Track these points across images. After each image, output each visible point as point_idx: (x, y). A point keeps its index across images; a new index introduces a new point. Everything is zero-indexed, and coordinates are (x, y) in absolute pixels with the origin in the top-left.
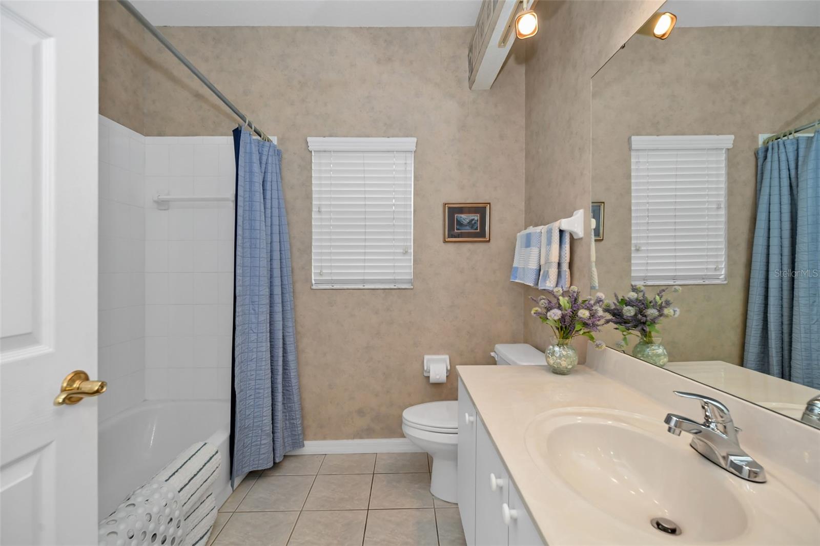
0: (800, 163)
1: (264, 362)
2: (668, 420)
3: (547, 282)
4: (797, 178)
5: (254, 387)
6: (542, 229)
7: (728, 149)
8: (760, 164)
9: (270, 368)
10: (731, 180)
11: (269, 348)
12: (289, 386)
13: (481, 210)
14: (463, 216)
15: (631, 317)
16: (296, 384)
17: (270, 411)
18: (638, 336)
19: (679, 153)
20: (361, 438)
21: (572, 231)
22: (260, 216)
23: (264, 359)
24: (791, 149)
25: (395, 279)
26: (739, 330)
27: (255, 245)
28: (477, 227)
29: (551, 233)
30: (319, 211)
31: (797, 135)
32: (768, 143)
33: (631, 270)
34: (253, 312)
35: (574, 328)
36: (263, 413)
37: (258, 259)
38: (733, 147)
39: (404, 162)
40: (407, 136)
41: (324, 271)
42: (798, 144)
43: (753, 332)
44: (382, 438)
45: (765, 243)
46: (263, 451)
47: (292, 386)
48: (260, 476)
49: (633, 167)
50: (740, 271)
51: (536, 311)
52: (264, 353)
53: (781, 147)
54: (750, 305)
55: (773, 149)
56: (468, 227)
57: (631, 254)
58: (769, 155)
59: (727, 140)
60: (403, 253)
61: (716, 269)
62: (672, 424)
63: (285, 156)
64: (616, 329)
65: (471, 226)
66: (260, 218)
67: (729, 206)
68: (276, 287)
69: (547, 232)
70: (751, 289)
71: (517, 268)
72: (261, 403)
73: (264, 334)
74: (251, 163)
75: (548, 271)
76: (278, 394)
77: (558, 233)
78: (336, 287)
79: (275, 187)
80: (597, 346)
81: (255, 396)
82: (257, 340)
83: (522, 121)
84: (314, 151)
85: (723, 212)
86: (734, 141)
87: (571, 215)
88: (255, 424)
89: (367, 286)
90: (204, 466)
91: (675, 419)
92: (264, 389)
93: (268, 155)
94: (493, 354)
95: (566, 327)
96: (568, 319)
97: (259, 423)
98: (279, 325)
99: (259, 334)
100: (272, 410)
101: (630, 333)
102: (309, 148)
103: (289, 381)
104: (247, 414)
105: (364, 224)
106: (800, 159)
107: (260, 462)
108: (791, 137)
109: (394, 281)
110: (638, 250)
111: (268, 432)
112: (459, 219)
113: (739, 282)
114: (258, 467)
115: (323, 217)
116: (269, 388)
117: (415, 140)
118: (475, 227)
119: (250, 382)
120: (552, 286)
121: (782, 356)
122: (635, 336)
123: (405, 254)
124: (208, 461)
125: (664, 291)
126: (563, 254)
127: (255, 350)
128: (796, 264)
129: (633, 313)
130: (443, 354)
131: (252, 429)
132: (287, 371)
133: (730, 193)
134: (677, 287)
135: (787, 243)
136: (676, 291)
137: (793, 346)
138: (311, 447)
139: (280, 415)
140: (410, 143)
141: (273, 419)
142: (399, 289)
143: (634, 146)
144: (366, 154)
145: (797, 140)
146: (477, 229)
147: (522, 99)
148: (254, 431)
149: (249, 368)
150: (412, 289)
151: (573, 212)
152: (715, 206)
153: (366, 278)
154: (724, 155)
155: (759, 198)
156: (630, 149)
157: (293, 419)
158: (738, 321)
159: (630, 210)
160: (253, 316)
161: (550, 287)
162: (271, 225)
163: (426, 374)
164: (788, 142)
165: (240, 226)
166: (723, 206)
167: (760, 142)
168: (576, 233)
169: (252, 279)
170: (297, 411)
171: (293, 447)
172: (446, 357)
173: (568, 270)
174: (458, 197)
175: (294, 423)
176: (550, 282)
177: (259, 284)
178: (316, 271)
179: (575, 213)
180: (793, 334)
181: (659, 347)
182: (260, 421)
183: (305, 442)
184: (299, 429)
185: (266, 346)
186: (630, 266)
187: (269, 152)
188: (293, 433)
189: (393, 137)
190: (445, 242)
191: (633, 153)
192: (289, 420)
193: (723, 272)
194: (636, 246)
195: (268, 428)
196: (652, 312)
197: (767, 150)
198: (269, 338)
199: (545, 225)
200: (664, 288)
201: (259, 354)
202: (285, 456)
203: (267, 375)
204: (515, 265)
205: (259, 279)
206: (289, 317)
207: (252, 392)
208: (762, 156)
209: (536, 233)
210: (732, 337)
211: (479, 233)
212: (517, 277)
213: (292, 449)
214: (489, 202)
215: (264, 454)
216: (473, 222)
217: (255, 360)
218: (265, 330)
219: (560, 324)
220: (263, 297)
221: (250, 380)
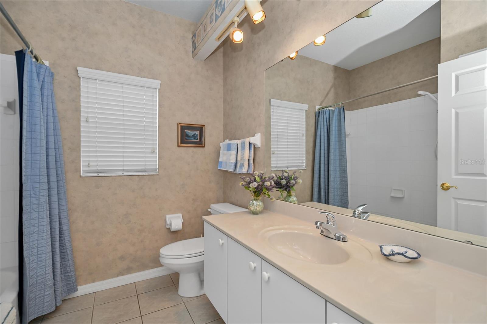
0: (330, 120)
1: (46, 233)
2: (316, 224)
3: (243, 169)
4: (329, 126)
5: (37, 253)
6: (239, 142)
7: (306, 111)
8: (317, 118)
9: (50, 237)
10: (307, 124)
11: (49, 222)
12: (64, 249)
13: (200, 129)
14: (189, 131)
15: (285, 184)
16: (70, 247)
17: (52, 269)
18: (286, 193)
19: (289, 109)
20: (123, 275)
21: (255, 144)
22: (40, 121)
23: (45, 231)
24: (327, 113)
25: (146, 169)
26: (310, 189)
27: (36, 144)
28: (198, 138)
29: (245, 144)
30: (87, 121)
31: (329, 108)
32: (319, 110)
33: (271, 163)
34: (33, 195)
35: (262, 191)
36: (46, 271)
37: (39, 155)
38: (308, 110)
39: (152, 95)
40: (154, 79)
41: (90, 164)
42: (329, 112)
43: (316, 190)
44: (138, 272)
45: (319, 152)
46: (46, 300)
47: (66, 249)
48: (42, 320)
49: (271, 114)
50: (310, 164)
51: (242, 184)
52: (45, 227)
53: (324, 112)
54: (314, 178)
55: (321, 113)
56: (192, 138)
57: (271, 155)
58: (320, 115)
59: (306, 107)
60: (151, 152)
61: (302, 163)
62: (318, 225)
63: (56, 77)
64: (278, 190)
65: (194, 137)
66: (40, 123)
67: (307, 136)
68: (51, 176)
69: (242, 143)
70: (315, 171)
71: (222, 162)
72: (43, 264)
73: (45, 212)
74: (32, 79)
75: (243, 164)
76: (56, 256)
77: (249, 144)
78: (101, 175)
79: (50, 100)
80: (271, 199)
81: (37, 260)
82: (39, 217)
83: (221, 82)
84: (82, 77)
85: (304, 138)
86: (308, 107)
87: (253, 136)
88: (39, 282)
89: (125, 174)
90: (5, 320)
91: (319, 223)
92: (46, 253)
93: (45, 75)
94: (209, 210)
95: (258, 191)
96: (260, 187)
97: (42, 280)
98: (55, 205)
99: (40, 212)
100: (53, 269)
101: (283, 192)
102: (78, 75)
103: (64, 245)
104: (31, 274)
105: (123, 132)
106: (330, 118)
107: (45, 308)
108: (327, 109)
109: (145, 170)
110: (273, 154)
111: (51, 285)
112: (187, 133)
113: (310, 168)
114: (43, 313)
115: (90, 125)
116: (50, 252)
117: (159, 82)
118: (196, 139)
119: (33, 250)
120: (246, 171)
121: (325, 199)
122: (285, 193)
123: (152, 153)
124: (7, 316)
125: (295, 172)
126: (250, 155)
127: (36, 225)
128: (330, 161)
129: (285, 183)
130: (178, 213)
131: (36, 286)
132: (62, 238)
133: (307, 130)
134: (301, 171)
135: (326, 152)
136: (301, 172)
137: (329, 194)
138: (83, 290)
139: (58, 271)
140: (157, 83)
141: (54, 275)
142: (149, 175)
143: (272, 104)
144: (124, 86)
145: (329, 110)
146: (198, 140)
147: (221, 70)
148: (38, 287)
149: (31, 240)
150: (158, 175)
151: (255, 134)
152: (301, 135)
153: (124, 168)
154: (305, 113)
155: (317, 133)
156: (270, 105)
157: (68, 272)
158: (310, 186)
159: (270, 134)
160: (33, 199)
161: (245, 172)
162: (47, 129)
163: (167, 227)
164: (326, 111)
165: (24, 128)
166: (304, 135)
167: (317, 109)
168: (257, 145)
169: (32, 171)
170: (71, 266)
171: (68, 293)
172: (180, 215)
173: (253, 163)
174: (188, 120)
175: (69, 275)
176: (245, 169)
177: (40, 174)
178: (83, 164)
179: (256, 135)
180: (329, 189)
181: (294, 197)
182: (43, 278)
183: (78, 287)
184: (73, 278)
185: (46, 221)
186: (271, 161)
187: (45, 73)
188: (68, 283)
189: (144, 77)
190: (179, 146)
191: (271, 107)
192: (64, 274)
193: (305, 164)
194: (273, 152)
195: (51, 282)
196: (293, 182)
197: (319, 113)
198: (49, 215)
199: (239, 139)
200: (295, 171)
201: (41, 228)
202: (63, 301)
203: (48, 243)
204: (220, 160)
205: (40, 170)
206: (62, 198)
207: (35, 257)
208: (318, 115)
209: (234, 143)
210: (308, 192)
211: (199, 142)
212: (221, 167)
213: (67, 294)
214: (204, 124)
215: (48, 302)
216: (195, 135)
217: (37, 232)
218: (46, 209)
219: (255, 190)
220: (43, 183)
221: (32, 248)
